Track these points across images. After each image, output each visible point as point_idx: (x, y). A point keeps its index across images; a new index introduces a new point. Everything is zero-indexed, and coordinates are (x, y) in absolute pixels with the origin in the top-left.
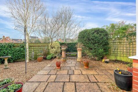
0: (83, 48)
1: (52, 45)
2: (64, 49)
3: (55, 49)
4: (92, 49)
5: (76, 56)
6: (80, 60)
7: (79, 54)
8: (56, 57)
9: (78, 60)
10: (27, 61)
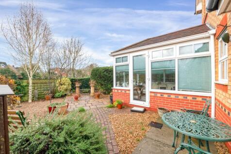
0: (95, 84)
1: (61, 81)
2: (79, 85)
3: (65, 86)
4: (102, 85)
5: (89, 92)
6: (93, 95)
7: (92, 90)
8: (66, 95)
9: (91, 95)
10: (30, 101)
